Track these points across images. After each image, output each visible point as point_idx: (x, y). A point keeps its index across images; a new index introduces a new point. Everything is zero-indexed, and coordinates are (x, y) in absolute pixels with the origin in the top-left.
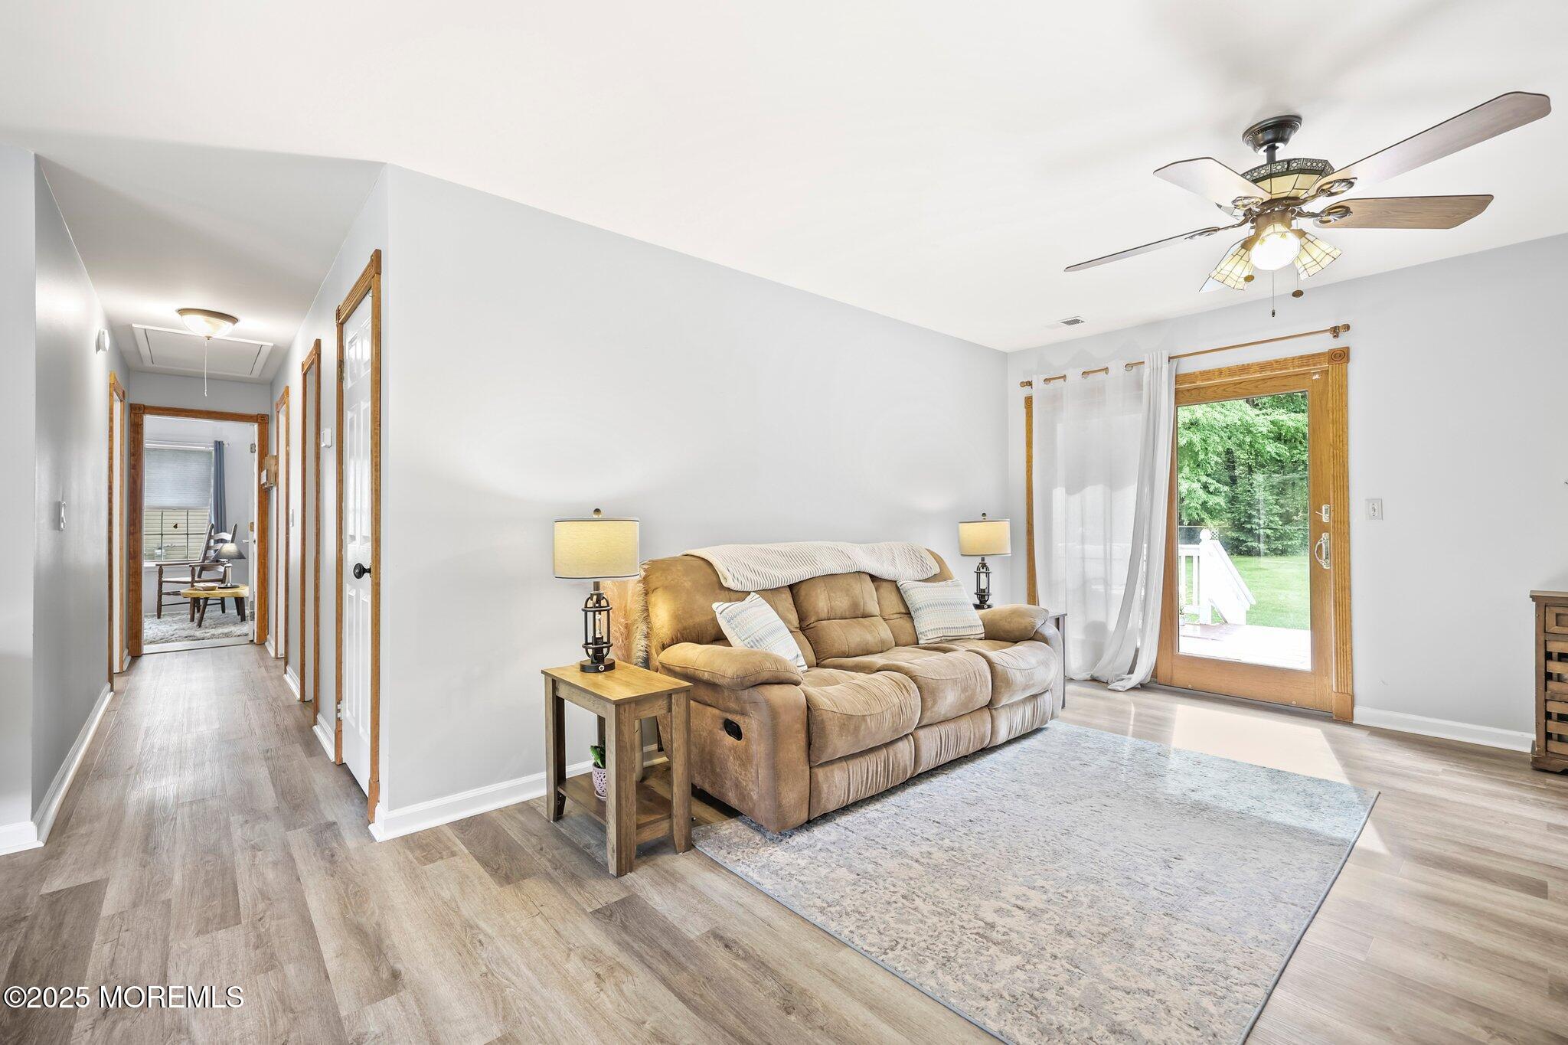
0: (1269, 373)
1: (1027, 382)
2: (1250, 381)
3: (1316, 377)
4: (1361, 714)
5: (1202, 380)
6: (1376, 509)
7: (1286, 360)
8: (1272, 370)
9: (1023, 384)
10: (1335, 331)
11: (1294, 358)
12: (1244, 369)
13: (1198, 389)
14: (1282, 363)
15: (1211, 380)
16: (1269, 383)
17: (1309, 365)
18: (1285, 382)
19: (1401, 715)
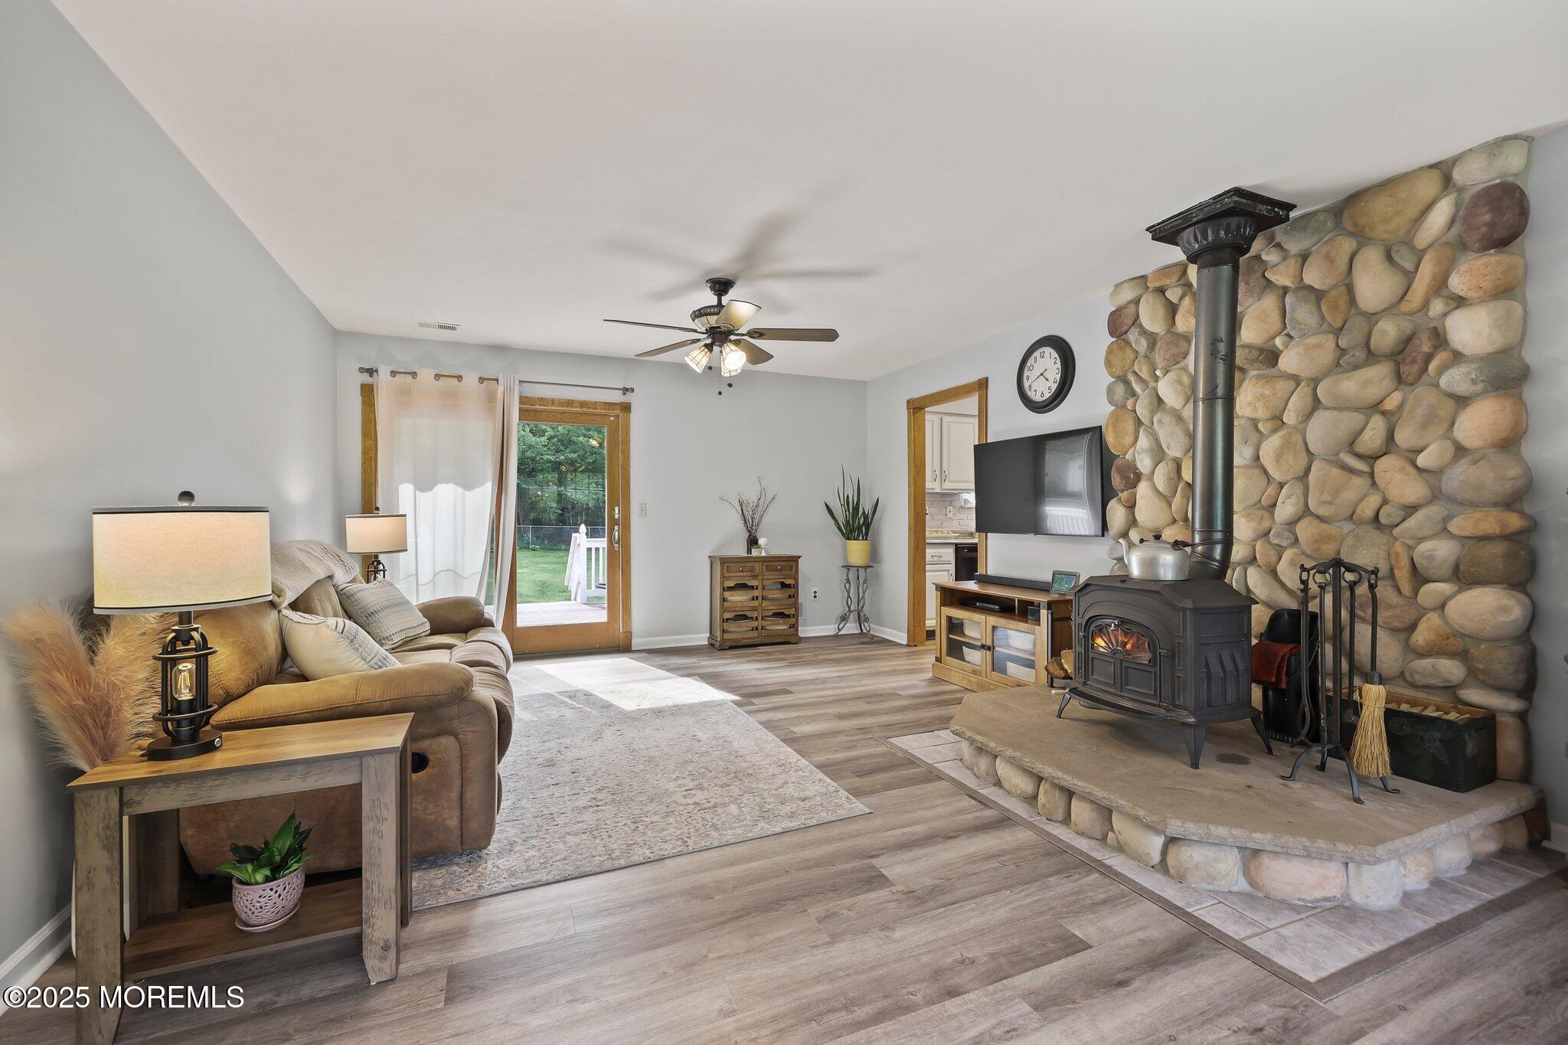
0: (586, 410)
1: (368, 369)
2: (572, 413)
3: (612, 418)
4: (636, 643)
5: (540, 405)
6: (643, 510)
7: (596, 402)
8: (588, 408)
9: (362, 370)
10: (626, 390)
11: (601, 403)
12: (570, 403)
13: (536, 411)
14: (595, 405)
15: (544, 405)
16: (584, 417)
17: (609, 410)
18: (594, 418)
19: (658, 638)
